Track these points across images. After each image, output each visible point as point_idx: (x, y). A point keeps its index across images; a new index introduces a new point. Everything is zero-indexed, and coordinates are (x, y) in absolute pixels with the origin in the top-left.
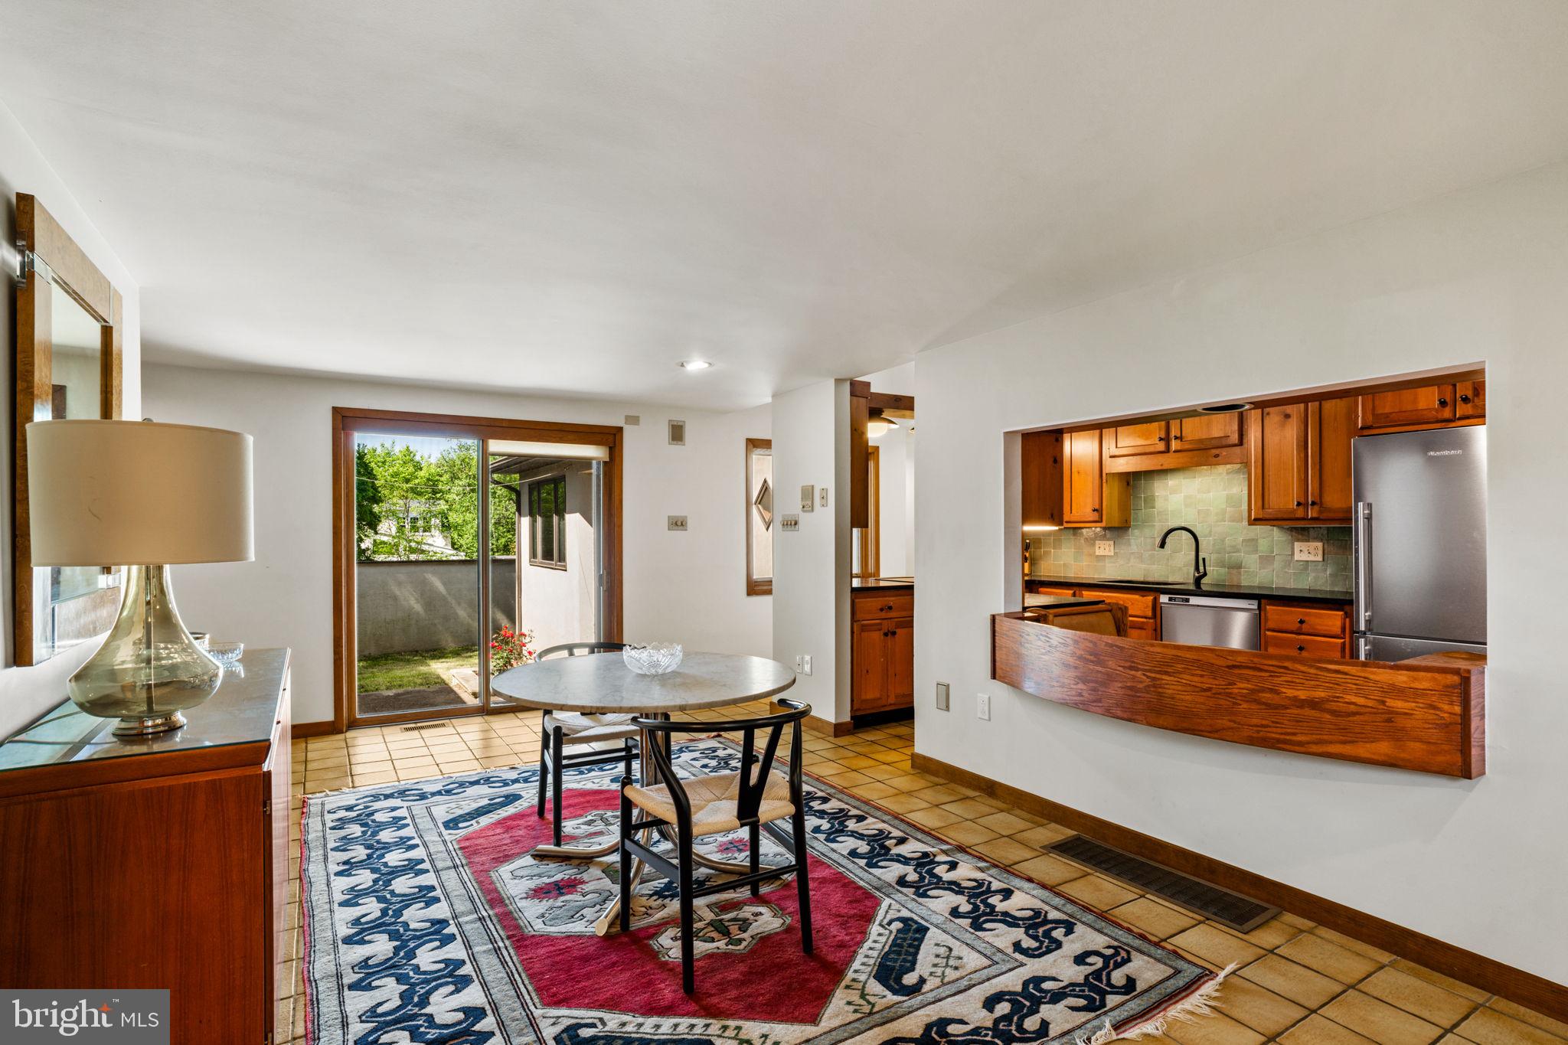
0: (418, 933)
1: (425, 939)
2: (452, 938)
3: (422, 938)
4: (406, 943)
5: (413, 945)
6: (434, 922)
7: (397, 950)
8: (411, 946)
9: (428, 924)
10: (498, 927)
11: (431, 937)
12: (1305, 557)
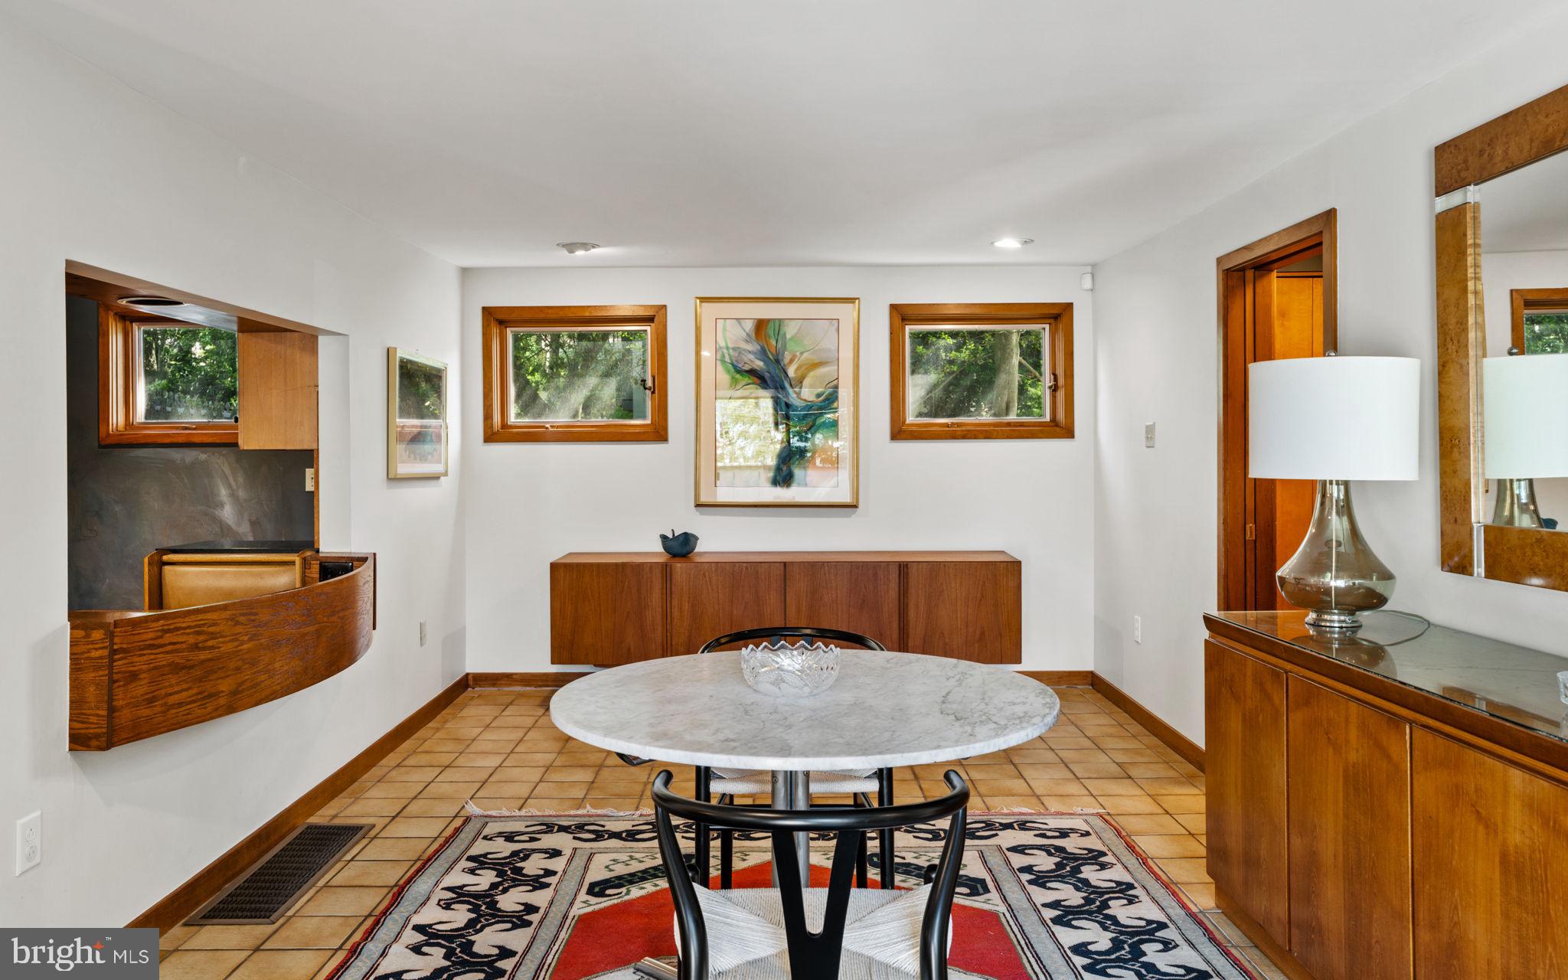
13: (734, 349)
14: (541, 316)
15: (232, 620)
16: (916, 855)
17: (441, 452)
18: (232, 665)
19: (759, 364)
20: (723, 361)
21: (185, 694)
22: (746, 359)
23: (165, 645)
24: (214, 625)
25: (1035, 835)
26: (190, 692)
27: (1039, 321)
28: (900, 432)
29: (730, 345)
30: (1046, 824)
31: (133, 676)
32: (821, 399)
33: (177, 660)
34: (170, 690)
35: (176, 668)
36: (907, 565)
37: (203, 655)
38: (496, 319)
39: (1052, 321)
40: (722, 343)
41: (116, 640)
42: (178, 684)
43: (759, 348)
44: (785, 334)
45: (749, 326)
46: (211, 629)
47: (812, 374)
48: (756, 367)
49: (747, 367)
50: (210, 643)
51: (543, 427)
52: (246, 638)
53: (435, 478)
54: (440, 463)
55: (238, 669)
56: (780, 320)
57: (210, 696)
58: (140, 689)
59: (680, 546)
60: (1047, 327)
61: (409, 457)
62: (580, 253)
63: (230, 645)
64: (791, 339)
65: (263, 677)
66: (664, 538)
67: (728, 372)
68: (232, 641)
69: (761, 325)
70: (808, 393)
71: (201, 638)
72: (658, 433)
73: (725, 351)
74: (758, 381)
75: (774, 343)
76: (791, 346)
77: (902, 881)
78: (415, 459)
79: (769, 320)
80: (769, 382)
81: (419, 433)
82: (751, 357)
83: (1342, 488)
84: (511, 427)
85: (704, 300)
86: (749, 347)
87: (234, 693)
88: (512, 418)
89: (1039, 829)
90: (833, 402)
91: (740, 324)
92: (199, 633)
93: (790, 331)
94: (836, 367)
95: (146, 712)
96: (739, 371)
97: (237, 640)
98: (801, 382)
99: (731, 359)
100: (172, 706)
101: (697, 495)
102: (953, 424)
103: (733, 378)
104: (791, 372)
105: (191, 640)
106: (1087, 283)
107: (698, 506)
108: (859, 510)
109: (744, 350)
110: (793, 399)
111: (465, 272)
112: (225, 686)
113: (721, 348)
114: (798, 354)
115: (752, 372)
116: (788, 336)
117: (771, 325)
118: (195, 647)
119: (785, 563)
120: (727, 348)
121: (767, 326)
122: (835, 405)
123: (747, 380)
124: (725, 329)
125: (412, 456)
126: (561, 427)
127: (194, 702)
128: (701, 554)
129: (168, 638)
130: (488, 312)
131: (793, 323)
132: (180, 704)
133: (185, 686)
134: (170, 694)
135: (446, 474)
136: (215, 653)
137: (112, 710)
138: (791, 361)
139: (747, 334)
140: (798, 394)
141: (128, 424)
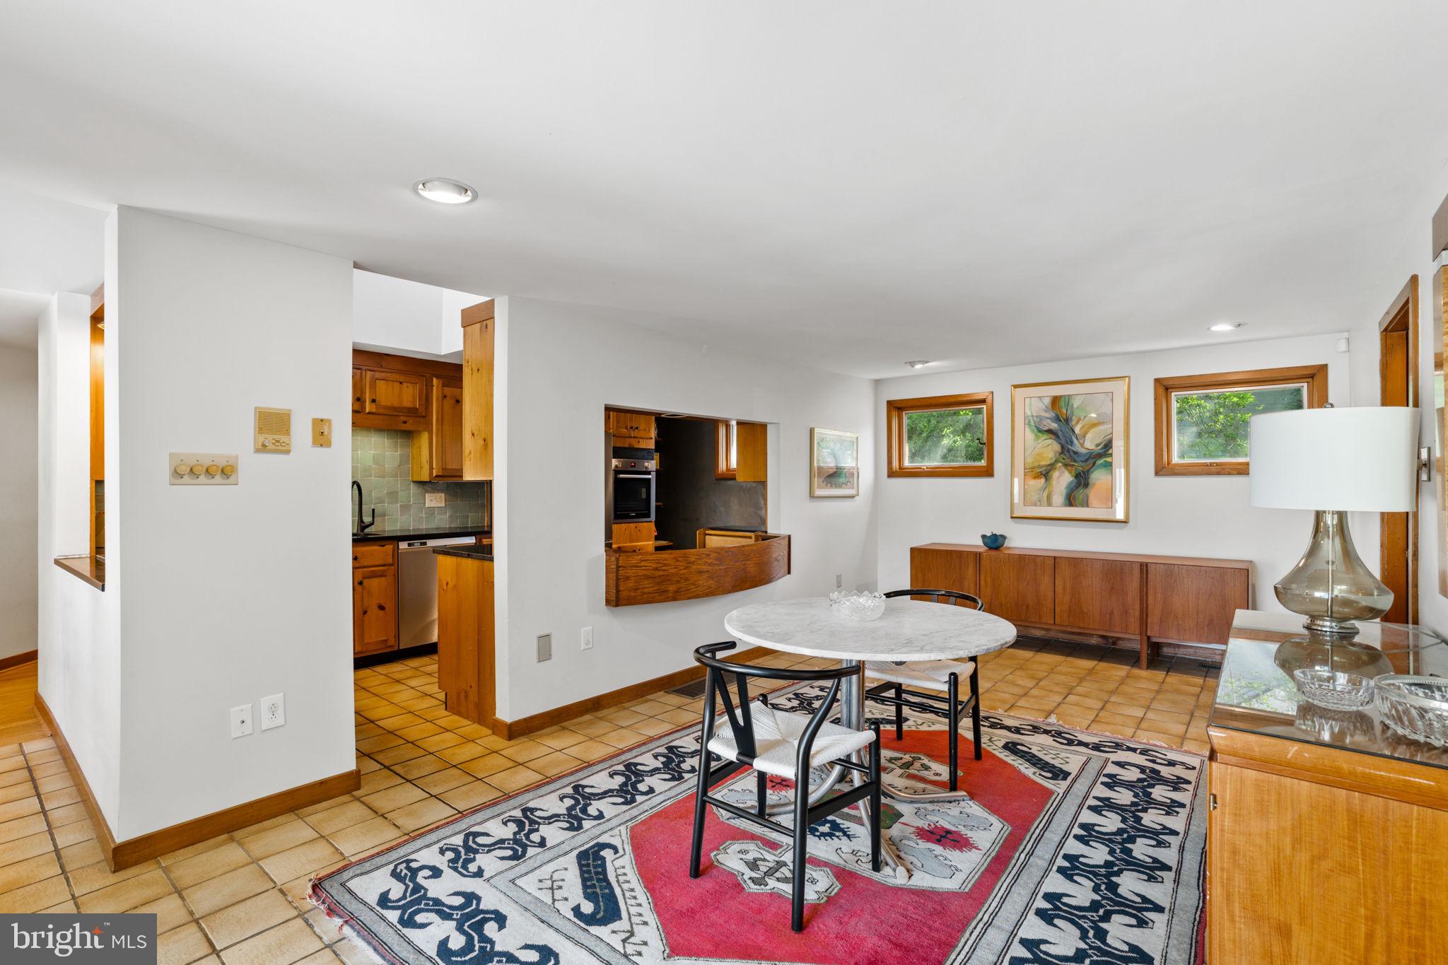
0: (1091, 876)
1: (1088, 869)
2: (1066, 857)
3: (1091, 871)
4: (1105, 877)
5: (1101, 870)
6: (1070, 878)
7: (1118, 874)
8: (1104, 870)
9: (1075, 878)
10: (1025, 842)
11: (1082, 867)
12: (433, 504)
13: (1037, 417)
14: (919, 404)
15: (675, 558)
16: (1039, 749)
17: (853, 483)
18: (675, 579)
19: (1054, 426)
20: (1029, 424)
21: (651, 589)
22: (1045, 423)
23: (641, 567)
24: (666, 560)
25: (1146, 760)
26: (655, 588)
27: (1296, 381)
28: (1163, 468)
29: (1034, 414)
30: (1166, 755)
31: (628, 578)
32: (1099, 447)
33: (648, 574)
34: (645, 586)
35: (648, 577)
36: (1147, 565)
37: (661, 573)
38: (896, 408)
39: (1310, 380)
40: (1029, 413)
41: (620, 562)
42: (648, 584)
43: (1054, 415)
44: (1073, 405)
45: (1047, 401)
46: (664, 562)
47: (1092, 431)
48: (1052, 428)
49: (1046, 428)
50: (664, 568)
51: (920, 468)
52: (682, 568)
53: (852, 497)
54: (853, 488)
55: (678, 581)
56: (1069, 396)
57: (664, 591)
58: (631, 584)
59: (995, 542)
60: (1305, 385)
61: (826, 485)
62: (918, 366)
63: (674, 570)
64: (1077, 408)
65: (692, 587)
66: (984, 537)
67: (1033, 431)
68: (675, 568)
69: (1055, 401)
70: (1090, 443)
71: (660, 565)
72: (988, 472)
73: (1031, 418)
74: (1053, 437)
75: (1065, 411)
76: (1077, 413)
77: (1013, 760)
78: (831, 486)
79: (1061, 397)
80: (1061, 437)
81: (835, 472)
82: (1049, 421)
83: (1336, 516)
84: (904, 469)
85: (1016, 387)
86: (1047, 415)
87: (676, 592)
88: (907, 463)
89: (1152, 756)
90: (1108, 450)
91: (1041, 400)
92: (658, 563)
93: (1076, 403)
94: (1111, 425)
95: (633, 594)
96: (1040, 431)
97: (677, 568)
98: (1085, 437)
99: (1035, 423)
100: (645, 594)
101: (1012, 511)
102: (1211, 464)
103: (1036, 435)
104: (1077, 430)
105: (654, 566)
106: (1343, 346)
107: (1012, 517)
108: (1129, 525)
109: (1044, 417)
110: (1077, 447)
111: (877, 383)
112: (672, 588)
113: (1028, 416)
114: (1082, 417)
115: (1050, 431)
116: (1075, 406)
117: (1063, 399)
118: (656, 569)
119: (1055, 558)
120: (1032, 416)
121: (1059, 400)
122: (1110, 451)
123: (1045, 436)
124: (1030, 404)
125: (829, 485)
126: (932, 468)
127: (656, 593)
128: (1009, 548)
129: (643, 564)
130: (890, 403)
131: (1078, 397)
132: (649, 593)
133: (651, 585)
134: (646, 588)
135: (858, 495)
136: (666, 573)
137: (618, 591)
138: (1077, 422)
139: (1046, 407)
140: (1082, 445)
141: (728, 469)
